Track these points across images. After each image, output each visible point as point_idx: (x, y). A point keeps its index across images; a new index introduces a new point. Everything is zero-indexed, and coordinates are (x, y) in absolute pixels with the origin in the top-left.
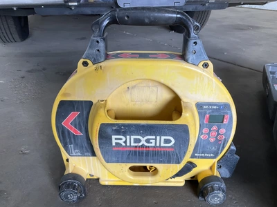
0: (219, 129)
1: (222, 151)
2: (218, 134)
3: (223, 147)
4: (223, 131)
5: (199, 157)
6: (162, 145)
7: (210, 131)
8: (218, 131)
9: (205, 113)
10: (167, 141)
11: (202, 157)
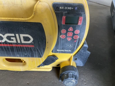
0: (74, 30)
1: (77, 48)
2: (74, 34)
3: (78, 45)
4: (77, 31)
5: (60, 52)
6: (23, 42)
7: (67, 31)
8: (73, 32)
9: (62, 15)
10: (26, 39)
11: (62, 52)
